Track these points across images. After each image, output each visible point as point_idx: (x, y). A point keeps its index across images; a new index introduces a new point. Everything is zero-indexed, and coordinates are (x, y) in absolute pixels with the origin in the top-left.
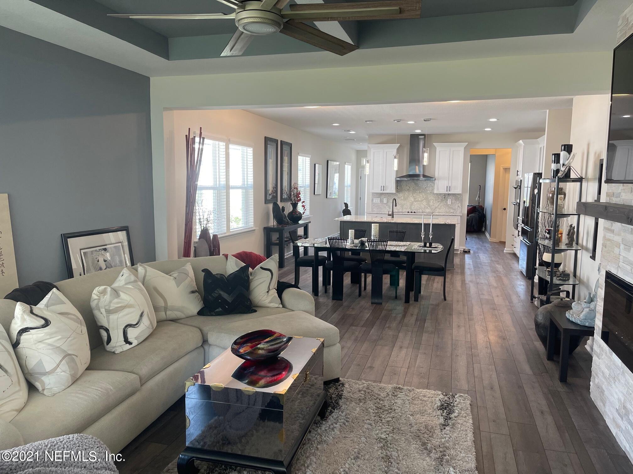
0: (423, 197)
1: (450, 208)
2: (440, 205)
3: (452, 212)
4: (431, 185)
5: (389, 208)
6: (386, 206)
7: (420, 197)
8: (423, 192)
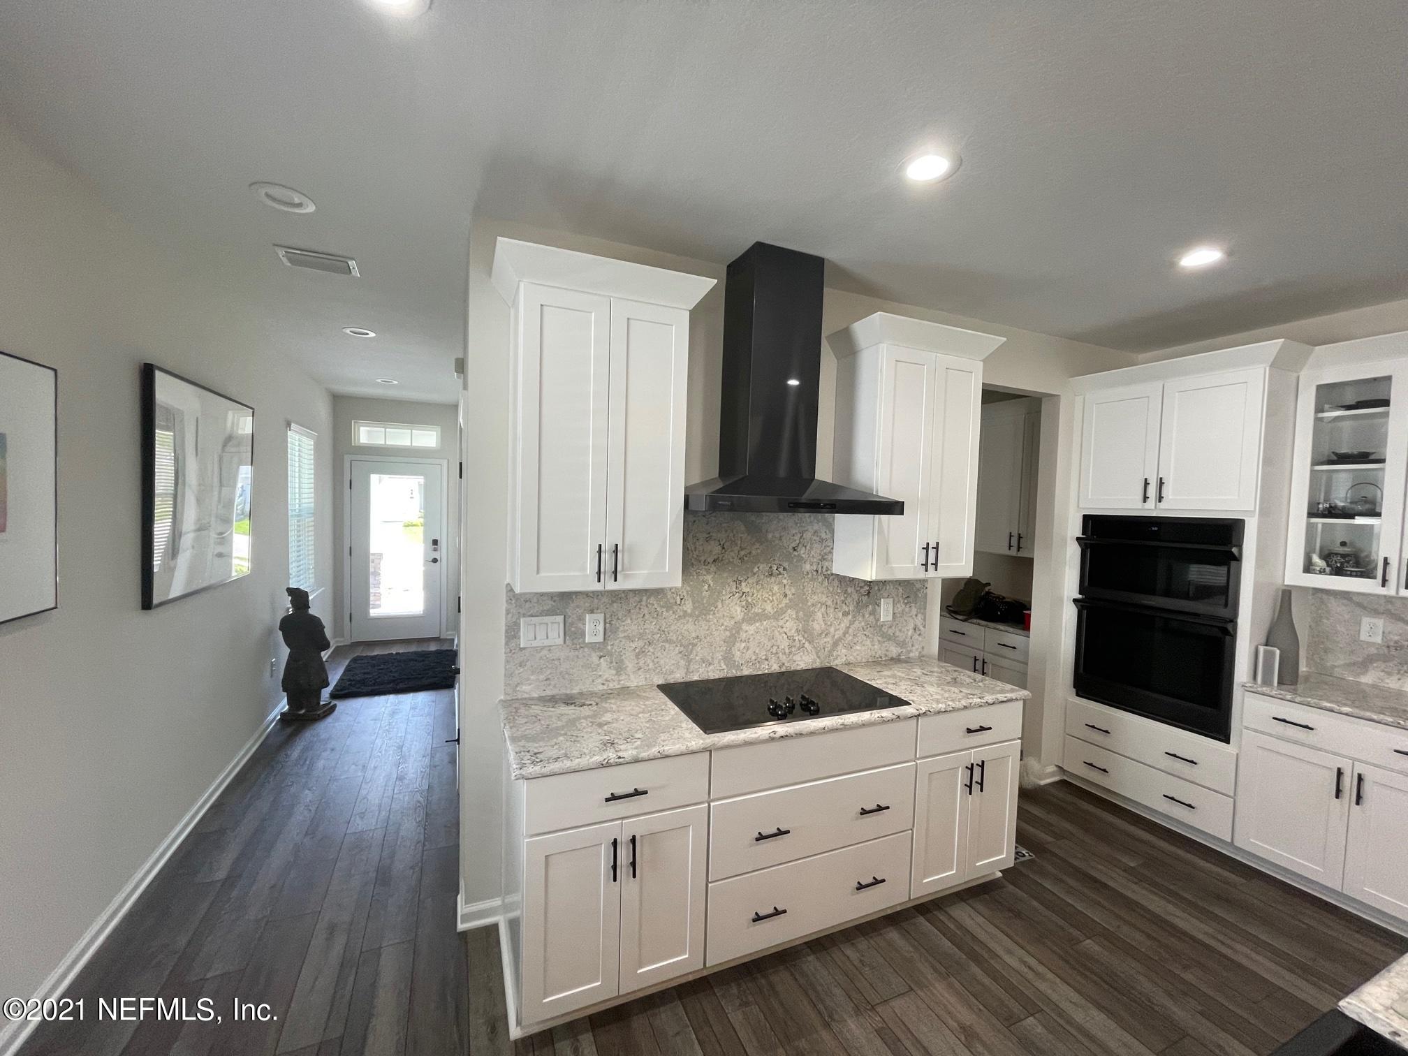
0: (786, 596)
1: (889, 638)
2: (851, 631)
3: (894, 656)
4: (819, 534)
5: (614, 672)
6: (600, 658)
7: (772, 597)
8: (784, 569)
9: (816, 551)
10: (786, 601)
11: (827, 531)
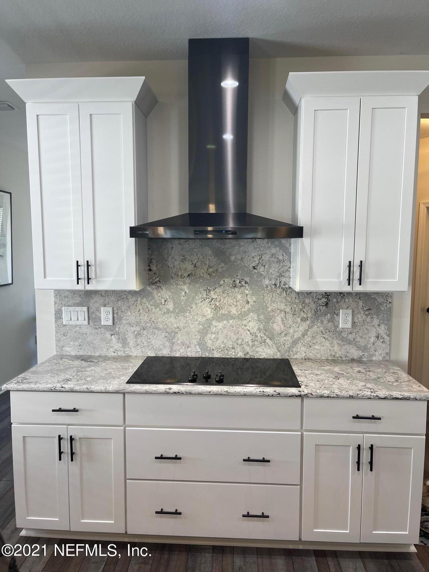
0: (248, 302)
1: (350, 343)
2: (309, 333)
3: (355, 358)
4: (276, 256)
5: (121, 345)
6: (112, 335)
7: (236, 303)
8: (246, 283)
9: (274, 270)
10: (247, 307)
11: (284, 254)
